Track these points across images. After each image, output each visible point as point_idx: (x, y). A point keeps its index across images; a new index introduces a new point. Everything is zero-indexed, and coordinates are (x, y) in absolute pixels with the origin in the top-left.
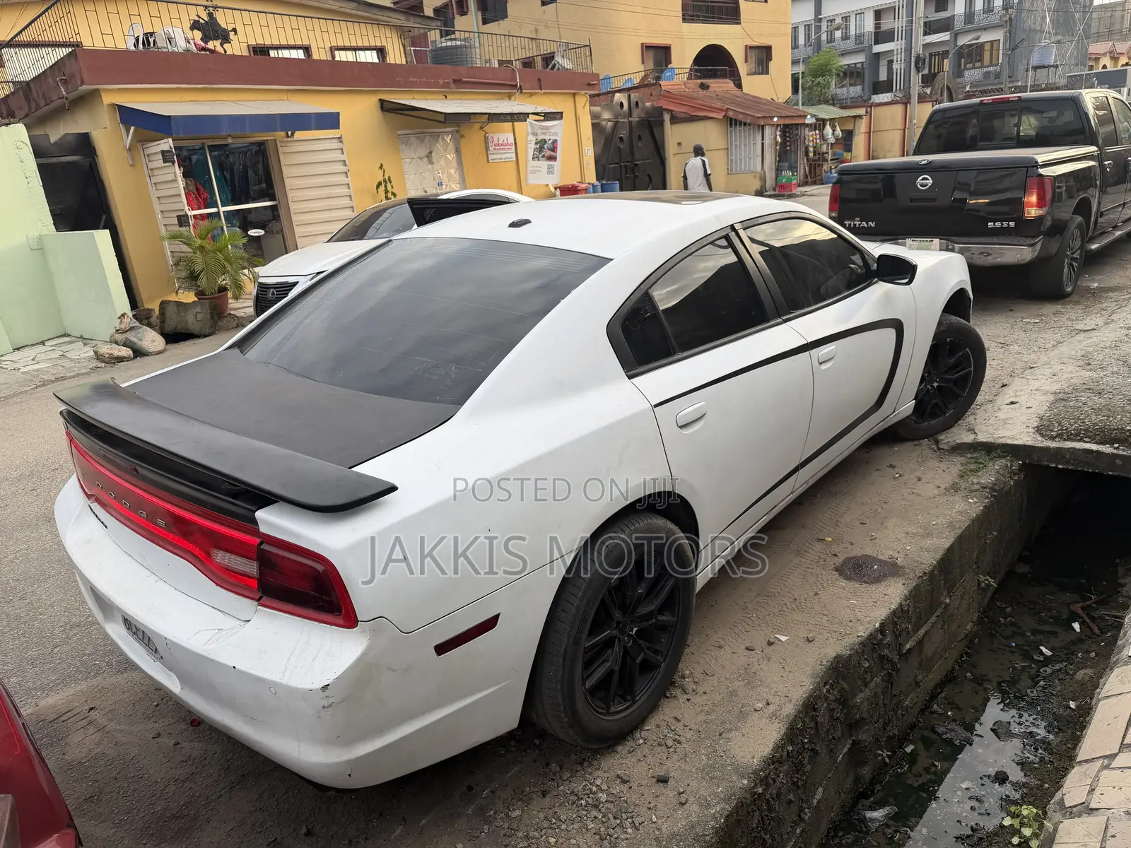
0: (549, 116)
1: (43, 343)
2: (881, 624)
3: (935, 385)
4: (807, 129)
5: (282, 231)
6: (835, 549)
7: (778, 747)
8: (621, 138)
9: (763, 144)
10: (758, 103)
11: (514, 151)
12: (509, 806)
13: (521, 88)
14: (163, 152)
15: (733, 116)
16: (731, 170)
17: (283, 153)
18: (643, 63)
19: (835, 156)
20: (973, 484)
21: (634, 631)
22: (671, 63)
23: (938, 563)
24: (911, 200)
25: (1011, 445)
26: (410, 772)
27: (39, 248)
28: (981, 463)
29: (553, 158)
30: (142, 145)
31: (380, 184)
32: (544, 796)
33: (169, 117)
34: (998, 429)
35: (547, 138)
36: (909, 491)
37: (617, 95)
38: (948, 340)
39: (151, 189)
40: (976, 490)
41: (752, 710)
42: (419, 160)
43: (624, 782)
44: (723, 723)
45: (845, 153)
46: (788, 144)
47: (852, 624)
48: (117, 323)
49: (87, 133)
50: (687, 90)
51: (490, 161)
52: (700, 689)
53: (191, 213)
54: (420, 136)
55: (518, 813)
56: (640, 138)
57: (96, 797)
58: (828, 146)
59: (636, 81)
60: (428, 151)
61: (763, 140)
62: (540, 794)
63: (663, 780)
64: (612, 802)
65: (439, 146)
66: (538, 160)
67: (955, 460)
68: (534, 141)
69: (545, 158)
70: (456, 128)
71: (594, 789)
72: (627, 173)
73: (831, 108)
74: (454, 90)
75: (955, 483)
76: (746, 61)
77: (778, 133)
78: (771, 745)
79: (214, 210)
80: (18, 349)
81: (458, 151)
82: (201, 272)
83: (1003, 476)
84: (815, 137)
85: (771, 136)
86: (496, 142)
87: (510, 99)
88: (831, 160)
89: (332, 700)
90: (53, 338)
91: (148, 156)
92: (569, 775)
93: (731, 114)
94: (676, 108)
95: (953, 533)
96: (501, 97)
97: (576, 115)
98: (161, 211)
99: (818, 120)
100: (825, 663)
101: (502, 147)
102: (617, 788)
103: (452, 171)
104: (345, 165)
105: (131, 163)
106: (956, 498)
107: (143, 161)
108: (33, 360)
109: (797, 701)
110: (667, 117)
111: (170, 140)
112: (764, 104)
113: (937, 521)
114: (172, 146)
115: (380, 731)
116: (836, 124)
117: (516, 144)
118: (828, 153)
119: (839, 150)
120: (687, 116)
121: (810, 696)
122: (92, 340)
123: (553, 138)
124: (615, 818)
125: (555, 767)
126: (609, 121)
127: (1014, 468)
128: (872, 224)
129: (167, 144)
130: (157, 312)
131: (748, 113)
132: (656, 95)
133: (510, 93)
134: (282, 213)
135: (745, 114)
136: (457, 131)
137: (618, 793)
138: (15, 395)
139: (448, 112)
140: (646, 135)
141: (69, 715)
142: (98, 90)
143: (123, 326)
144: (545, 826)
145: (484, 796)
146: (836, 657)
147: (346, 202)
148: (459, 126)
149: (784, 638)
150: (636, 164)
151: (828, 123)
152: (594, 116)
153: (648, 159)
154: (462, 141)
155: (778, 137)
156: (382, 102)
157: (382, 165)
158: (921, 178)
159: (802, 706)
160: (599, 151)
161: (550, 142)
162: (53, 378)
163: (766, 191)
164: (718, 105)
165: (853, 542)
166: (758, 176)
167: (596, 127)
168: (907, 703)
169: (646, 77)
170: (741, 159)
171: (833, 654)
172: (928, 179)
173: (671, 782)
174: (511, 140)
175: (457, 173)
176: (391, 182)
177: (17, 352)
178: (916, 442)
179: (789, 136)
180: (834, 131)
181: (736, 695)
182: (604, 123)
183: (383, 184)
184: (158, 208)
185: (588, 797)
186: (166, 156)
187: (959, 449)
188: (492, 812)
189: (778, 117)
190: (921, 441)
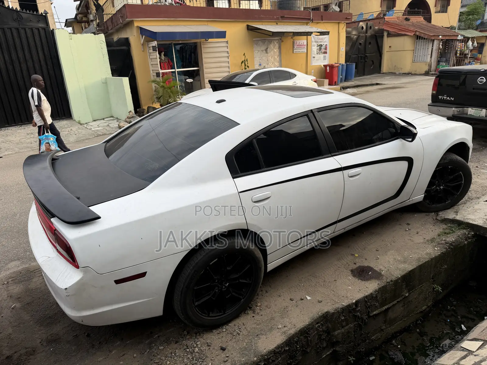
0: (322, 33)
1: (104, 119)
2: (356, 301)
3: (442, 187)
4: (458, 42)
5: (200, 80)
6: (357, 260)
7: (278, 347)
8: (360, 44)
9: (432, 49)
10: (434, 28)
11: (306, 48)
12: (161, 344)
13: (312, 20)
14: (153, 46)
15: (418, 34)
16: (414, 61)
17: (203, 47)
18: (381, 7)
19: (472, 56)
20: (442, 240)
21: (227, 285)
22: (395, 7)
23: (401, 277)
24: (474, 89)
25: (471, 224)
26: (118, 323)
27: (105, 83)
28: (452, 230)
29: (325, 53)
30: (148, 43)
31: (242, 62)
32: (176, 343)
33: (156, 32)
34: (470, 214)
35: (322, 44)
36: (409, 238)
37: (361, 23)
38: (450, 167)
39: (149, 60)
40: (441, 244)
41: (277, 328)
42: (262, 52)
43: (208, 346)
44: (262, 330)
45: (478, 55)
46: (447, 49)
47: (343, 298)
48: (128, 115)
49: (128, 38)
50: (398, 21)
51: (294, 52)
52: (261, 313)
53: (161, 71)
54: (263, 41)
55: (162, 348)
56: (370, 43)
57: (30, 304)
58: (469, 51)
59: (375, 15)
60: (266, 48)
61: (433, 47)
62: (175, 342)
63: (223, 349)
64: (199, 353)
65: (272, 46)
66: (319, 54)
67: (441, 226)
68: (316, 46)
69: (322, 53)
70: (280, 38)
71: (195, 346)
72: (361, 59)
73: (475, 32)
74: (281, 21)
75: (434, 238)
76: (435, 6)
77: (441, 44)
78: (275, 345)
79: (173, 70)
80: (95, 121)
81: (280, 48)
82: (161, 96)
83: (461, 239)
84: (461, 46)
85: (437, 45)
86: (298, 44)
87: (307, 25)
88: (469, 58)
89: (69, 294)
90: (107, 118)
91: (149, 47)
92: (189, 337)
93: (417, 33)
94: (390, 30)
95: (417, 263)
96: (303, 24)
97: (338, 32)
98: (153, 70)
99: (464, 37)
100: (320, 314)
101: (300, 46)
102: (205, 348)
103: (276, 57)
104: (228, 54)
105: (143, 50)
106: (430, 246)
107: (148, 50)
108: (98, 126)
109: (298, 328)
110: (385, 34)
111: (156, 42)
112: (437, 29)
113: (413, 256)
114: (156, 44)
115: (92, 308)
116: (475, 40)
117: (307, 45)
118: (468, 54)
119: (474, 53)
120: (396, 34)
121: (305, 327)
122: (120, 120)
123: (325, 44)
124: (196, 360)
125: (185, 333)
126: (355, 35)
127: (469, 235)
128: (452, 99)
129: (155, 43)
130: (146, 109)
131: (426, 33)
132: (382, 23)
133: (307, 22)
134: (201, 72)
135: (425, 34)
136: (281, 39)
137: (203, 349)
138: (87, 139)
139: (274, 31)
140: (373, 42)
141: (38, 270)
142: (133, 20)
143: (129, 116)
144: (169, 356)
145: (154, 337)
146: (327, 312)
147: (227, 69)
148: (281, 37)
149: (309, 298)
150: (367, 56)
151: (470, 39)
152: (347, 33)
153: (373, 53)
154: (282, 44)
155: (441, 45)
156: (248, 26)
157: (244, 54)
158: (479, 78)
159: (299, 331)
160: (348, 49)
161: (324, 45)
162: (101, 134)
163: (431, 72)
164: (412, 29)
165: (367, 258)
166: (427, 64)
167: (348, 38)
168: (373, 338)
169: (380, 14)
170: (420, 56)
171: (326, 310)
172: (483, 79)
173: (226, 351)
174: (305, 43)
175: (278, 58)
176: (247, 61)
177: (94, 122)
178: (427, 214)
179: (448, 45)
180: (473, 43)
181: (274, 319)
182: (352, 36)
183: (244, 62)
184: (151, 68)
185: (191, 349)
186: (154, 48)
187: (446, 221)
188: (154, 345)
189: (442, 36)
190: (430, 213)
